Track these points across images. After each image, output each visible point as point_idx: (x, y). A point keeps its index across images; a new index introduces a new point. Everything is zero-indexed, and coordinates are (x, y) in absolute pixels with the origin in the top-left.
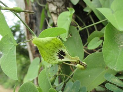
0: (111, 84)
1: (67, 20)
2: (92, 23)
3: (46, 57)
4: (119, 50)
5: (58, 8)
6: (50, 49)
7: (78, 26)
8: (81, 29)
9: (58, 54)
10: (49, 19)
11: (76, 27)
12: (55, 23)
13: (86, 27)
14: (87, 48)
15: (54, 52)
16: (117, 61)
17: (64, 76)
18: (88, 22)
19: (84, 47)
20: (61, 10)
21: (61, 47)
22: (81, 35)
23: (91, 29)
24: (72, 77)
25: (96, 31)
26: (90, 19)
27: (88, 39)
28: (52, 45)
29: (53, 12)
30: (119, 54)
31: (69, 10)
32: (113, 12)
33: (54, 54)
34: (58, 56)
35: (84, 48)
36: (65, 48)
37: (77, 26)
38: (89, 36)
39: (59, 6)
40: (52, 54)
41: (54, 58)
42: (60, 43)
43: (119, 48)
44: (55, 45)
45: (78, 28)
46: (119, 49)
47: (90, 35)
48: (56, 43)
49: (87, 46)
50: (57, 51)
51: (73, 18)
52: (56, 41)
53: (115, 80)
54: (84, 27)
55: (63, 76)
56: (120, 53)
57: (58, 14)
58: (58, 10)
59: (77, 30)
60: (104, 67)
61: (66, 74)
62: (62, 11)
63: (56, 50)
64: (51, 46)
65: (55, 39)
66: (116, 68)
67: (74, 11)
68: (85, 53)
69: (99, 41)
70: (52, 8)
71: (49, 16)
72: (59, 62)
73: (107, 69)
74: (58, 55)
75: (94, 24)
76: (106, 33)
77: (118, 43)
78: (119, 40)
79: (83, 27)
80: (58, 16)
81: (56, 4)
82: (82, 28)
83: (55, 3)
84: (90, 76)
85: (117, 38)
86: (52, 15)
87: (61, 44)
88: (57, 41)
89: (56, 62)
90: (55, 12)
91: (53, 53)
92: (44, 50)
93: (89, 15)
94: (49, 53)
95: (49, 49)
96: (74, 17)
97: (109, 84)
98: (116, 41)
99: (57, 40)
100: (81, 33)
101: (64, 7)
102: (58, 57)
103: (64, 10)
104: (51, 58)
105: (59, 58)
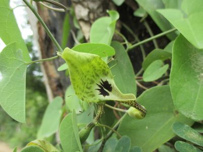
0: (184, 143)
1: (107, 31)
2: (149, 36)
3: (80, 88)
4: (198, 83)
5: (91, 11)
6: (87, 77)
7: (126, 42)
8: (130, 46)
9: (100, 86)
10: (76, 31)
11: (122, 44)
12: (87, 38)
13: (140, 43)
14: (142, 79)
15: (92, 82)
16: (196, 102)
17: (104, 128)
18: (143, 35)
19: (136, 77)
20: (96, 15)
21: (106, 74)
22: (132, 57)
23: (148, 46)
24: (116, 129)
25: (157, 50)
26: (146, 29)
27: (143, 64)
28: (91, 70)
29: (82, 20)
30: (199, 90)
31: (110, 14)
32: (185, 16)
33: (92, 85)
34: (98, 90)
35: (137, 79)
36: (112, 78)
37: (124, 41)
38: (145, 59)
39: (93, 9)
40: (89, 86)
41: (91, 92)
42: (105, 67)
43: (199, 79)
44: (95, 69)
45: (125, 46)
46: (199, 81)
47: (146, 55)
48: (98, 68)
49: (141, 75)
50: (98, 81)
51: (117, 28)
52: (98, 62)
53: (191, 135)
54: (137, 42)
55: (102, 127)
56: (200, 87)
57: (92, 22)
58: (92, 16)
59: (123, 48)
60: (172, 112)
61: (107, 125)
62: (99, 17)
63: (96, 79)
64: (88, 72)
65: (98, 60)
66: (195, 116)
67: (118, 16)
68: (138, 87)
69: (162, 66)
70: (81, 12)
71: (77, 26)
72: (99, 99)
73: (176, 115)
74: (100, 88)
75: (153, 37)
76: (174, 53)
77: (196, 70)
78: (197, 65)
79: (134, 42)
80: (91, 25)
81: (88, 5)
82: (133, 44)
83: (85, 4)
84: (147, 128)
85: (194, 60)
86: (82, 24)
87: (107, 70)
88: (100, 64)
89: (95, 99)
90: (86, 19)
91: (90, 83)
92: (79, 73)
93: (143, 22)
94: (85, 83)
95: (85, 76)
96: (118, 25)
97: (181, 142)
98: (192, 66)
99: (100, 61)
100: (130, 53)
101: (101, 10)
102: (98, 92)
103: (101, 15)
104: (87, 93)
105: (100, 94)
